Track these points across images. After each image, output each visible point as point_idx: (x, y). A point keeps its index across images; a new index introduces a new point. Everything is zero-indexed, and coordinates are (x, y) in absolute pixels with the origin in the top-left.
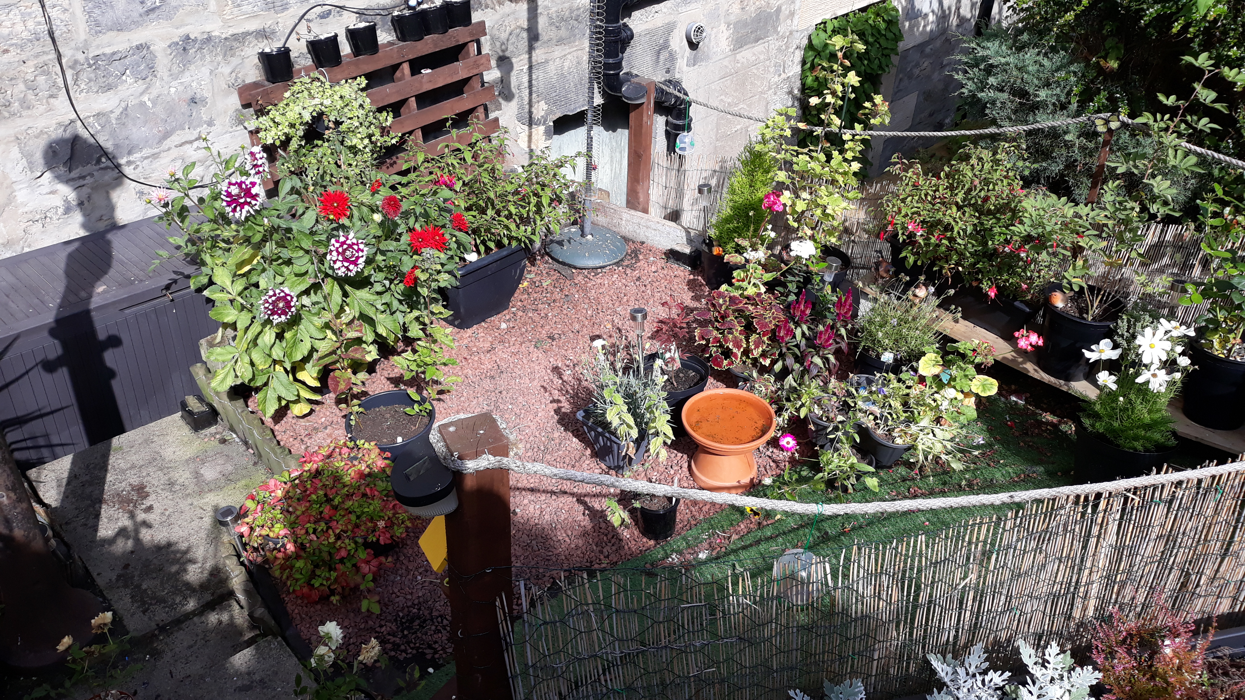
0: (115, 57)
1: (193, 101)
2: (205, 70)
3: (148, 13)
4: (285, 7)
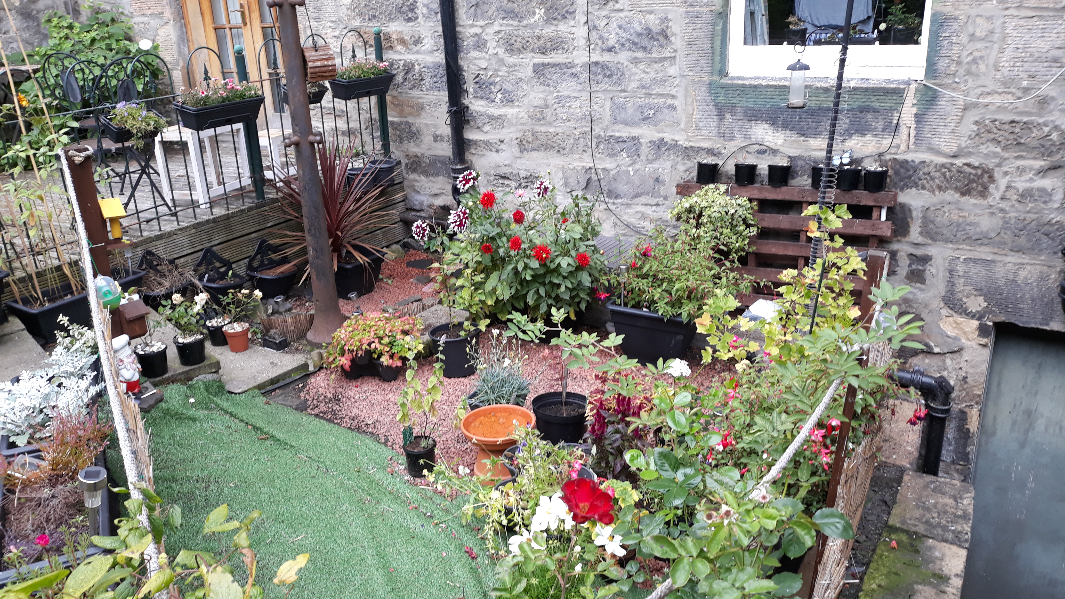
0: (620, 140)
1: (657, 180)
2: (669, 164)
3: (644, 119)
4: (732, 138)
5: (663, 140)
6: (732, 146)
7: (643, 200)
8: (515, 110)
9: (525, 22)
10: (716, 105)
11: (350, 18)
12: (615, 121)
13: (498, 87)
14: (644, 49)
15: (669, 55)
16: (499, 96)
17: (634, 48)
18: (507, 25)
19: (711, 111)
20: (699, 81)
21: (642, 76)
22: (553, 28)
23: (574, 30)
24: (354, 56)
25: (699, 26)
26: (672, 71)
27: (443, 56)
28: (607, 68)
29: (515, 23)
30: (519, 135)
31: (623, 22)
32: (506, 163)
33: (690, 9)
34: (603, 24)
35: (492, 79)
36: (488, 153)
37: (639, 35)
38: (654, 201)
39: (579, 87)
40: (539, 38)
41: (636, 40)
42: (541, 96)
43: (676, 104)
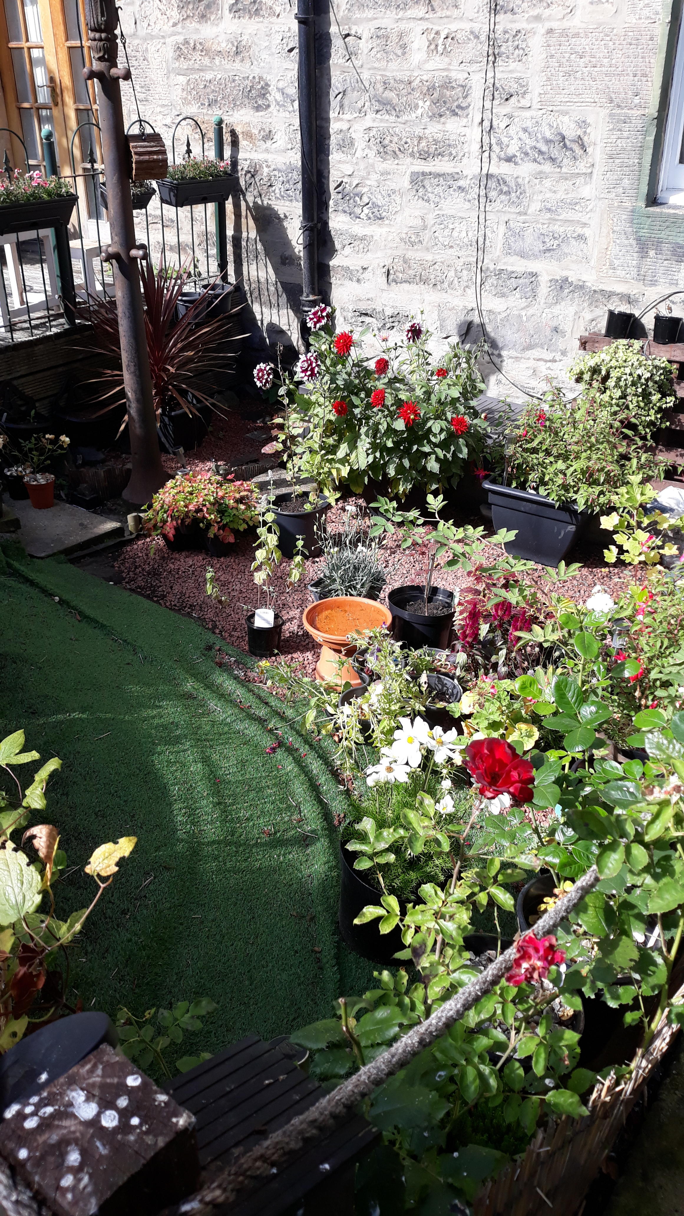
0: (514, 275)
1: (556, 330)
2: (572, 310)
3: (545, 252)
4: (654, 283)
5: (567, 280)
6: (653, 294)
7: (535, 353)
8: (384, 230)
9: (404, 118)
10: (638, 240)
11: (186, 102)
12: (508, 250)
13: (365, 200)
14: (553, 160)
15: (584, 171)
16: (366, 210)
17: (540, 159)
18: (381, 120)
19: (631, 245)
20: (619, 207)
21: (549, 195)
22: (440, 127)
23: (464, 131)
24: (189, 151)
25: (626, 134)
26: (587, 191)
27: (299, 156)
28: (505, 182)
29: (393, 118)
30: (388, 262)
31: (529, 124)
32: (369, 296)
33: (617, 111)
34: (503, 125)
35: (359, 189)
36: (347, 283)
37: (548, 142)
38: (550, 357)
39: (467, 205)
40: (420, 138)
41: (544, 148)
42: (418, 213)
43: (587, 235)
